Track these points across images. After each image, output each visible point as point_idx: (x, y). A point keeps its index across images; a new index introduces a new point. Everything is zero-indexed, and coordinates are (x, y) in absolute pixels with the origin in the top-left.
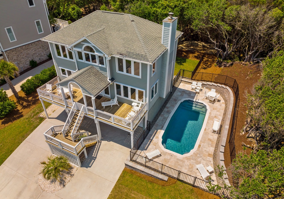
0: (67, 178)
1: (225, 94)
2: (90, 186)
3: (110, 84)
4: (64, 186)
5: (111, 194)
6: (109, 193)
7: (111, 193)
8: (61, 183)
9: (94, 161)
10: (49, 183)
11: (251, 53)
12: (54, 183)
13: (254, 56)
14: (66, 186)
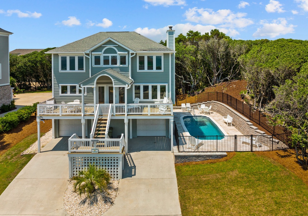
0: (110, 193)
1: (214, 108)
2: (149, 190)
3: (133, 82)
4: (112, 203)
5: (180, 188)
6: (177, 188)
7: (178, 187)
8: (106, 201)
9: (135, 170)
10: (88, 206)
11: (217, 74)
12: (95, 204)
13: (218, 79)
14: (114, 202)
